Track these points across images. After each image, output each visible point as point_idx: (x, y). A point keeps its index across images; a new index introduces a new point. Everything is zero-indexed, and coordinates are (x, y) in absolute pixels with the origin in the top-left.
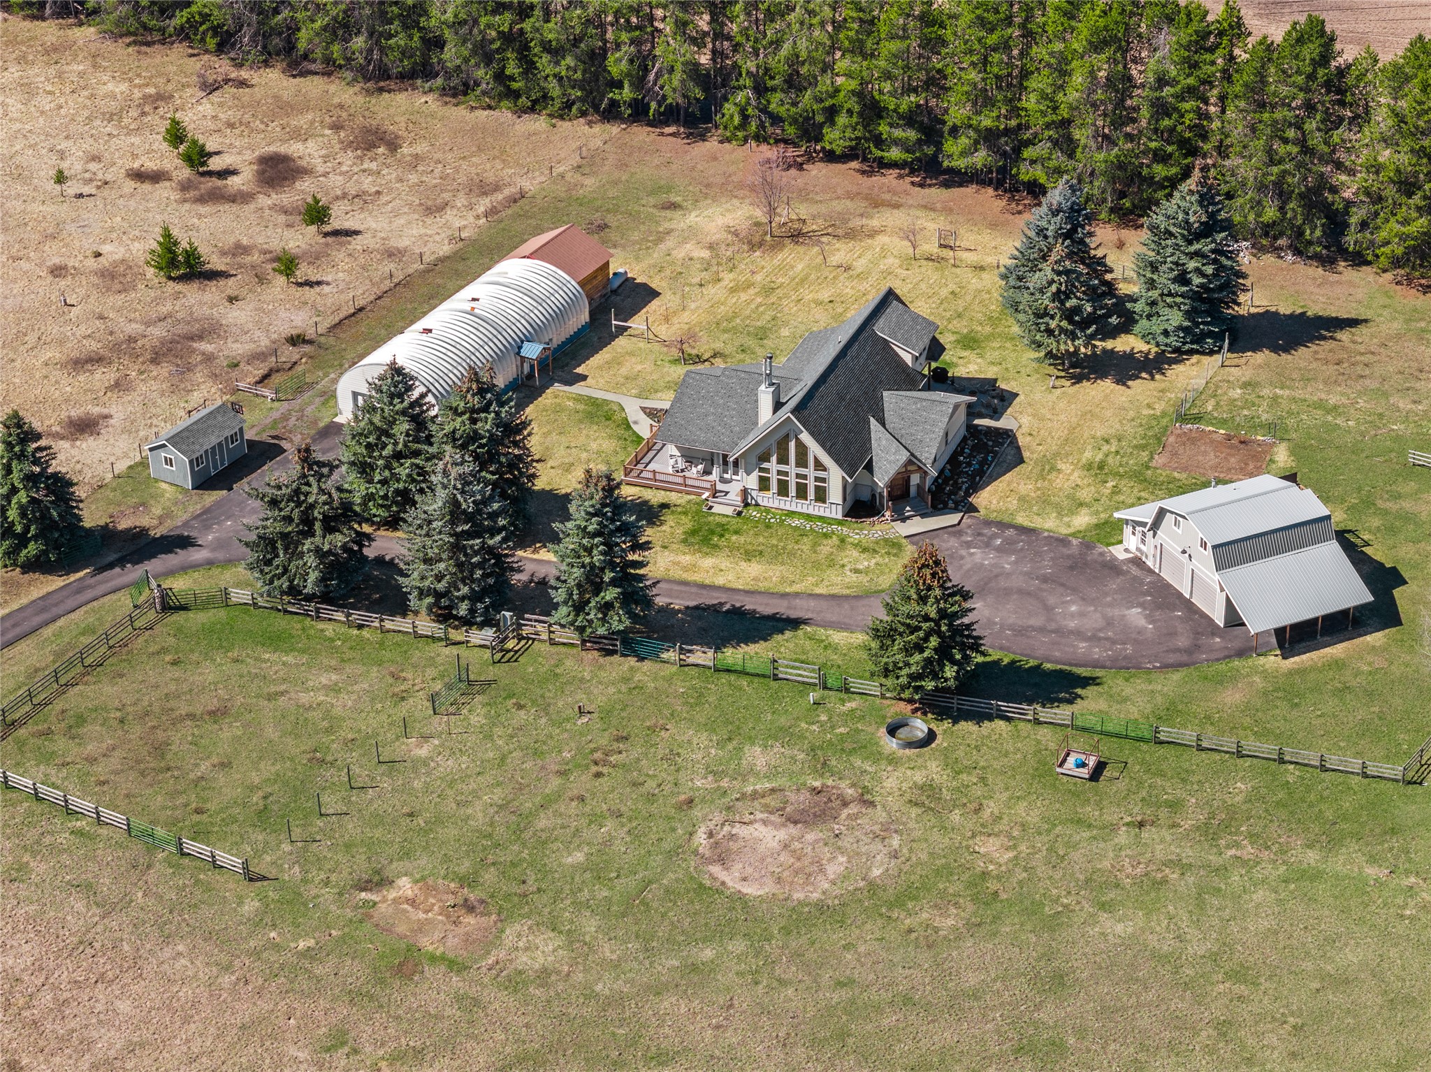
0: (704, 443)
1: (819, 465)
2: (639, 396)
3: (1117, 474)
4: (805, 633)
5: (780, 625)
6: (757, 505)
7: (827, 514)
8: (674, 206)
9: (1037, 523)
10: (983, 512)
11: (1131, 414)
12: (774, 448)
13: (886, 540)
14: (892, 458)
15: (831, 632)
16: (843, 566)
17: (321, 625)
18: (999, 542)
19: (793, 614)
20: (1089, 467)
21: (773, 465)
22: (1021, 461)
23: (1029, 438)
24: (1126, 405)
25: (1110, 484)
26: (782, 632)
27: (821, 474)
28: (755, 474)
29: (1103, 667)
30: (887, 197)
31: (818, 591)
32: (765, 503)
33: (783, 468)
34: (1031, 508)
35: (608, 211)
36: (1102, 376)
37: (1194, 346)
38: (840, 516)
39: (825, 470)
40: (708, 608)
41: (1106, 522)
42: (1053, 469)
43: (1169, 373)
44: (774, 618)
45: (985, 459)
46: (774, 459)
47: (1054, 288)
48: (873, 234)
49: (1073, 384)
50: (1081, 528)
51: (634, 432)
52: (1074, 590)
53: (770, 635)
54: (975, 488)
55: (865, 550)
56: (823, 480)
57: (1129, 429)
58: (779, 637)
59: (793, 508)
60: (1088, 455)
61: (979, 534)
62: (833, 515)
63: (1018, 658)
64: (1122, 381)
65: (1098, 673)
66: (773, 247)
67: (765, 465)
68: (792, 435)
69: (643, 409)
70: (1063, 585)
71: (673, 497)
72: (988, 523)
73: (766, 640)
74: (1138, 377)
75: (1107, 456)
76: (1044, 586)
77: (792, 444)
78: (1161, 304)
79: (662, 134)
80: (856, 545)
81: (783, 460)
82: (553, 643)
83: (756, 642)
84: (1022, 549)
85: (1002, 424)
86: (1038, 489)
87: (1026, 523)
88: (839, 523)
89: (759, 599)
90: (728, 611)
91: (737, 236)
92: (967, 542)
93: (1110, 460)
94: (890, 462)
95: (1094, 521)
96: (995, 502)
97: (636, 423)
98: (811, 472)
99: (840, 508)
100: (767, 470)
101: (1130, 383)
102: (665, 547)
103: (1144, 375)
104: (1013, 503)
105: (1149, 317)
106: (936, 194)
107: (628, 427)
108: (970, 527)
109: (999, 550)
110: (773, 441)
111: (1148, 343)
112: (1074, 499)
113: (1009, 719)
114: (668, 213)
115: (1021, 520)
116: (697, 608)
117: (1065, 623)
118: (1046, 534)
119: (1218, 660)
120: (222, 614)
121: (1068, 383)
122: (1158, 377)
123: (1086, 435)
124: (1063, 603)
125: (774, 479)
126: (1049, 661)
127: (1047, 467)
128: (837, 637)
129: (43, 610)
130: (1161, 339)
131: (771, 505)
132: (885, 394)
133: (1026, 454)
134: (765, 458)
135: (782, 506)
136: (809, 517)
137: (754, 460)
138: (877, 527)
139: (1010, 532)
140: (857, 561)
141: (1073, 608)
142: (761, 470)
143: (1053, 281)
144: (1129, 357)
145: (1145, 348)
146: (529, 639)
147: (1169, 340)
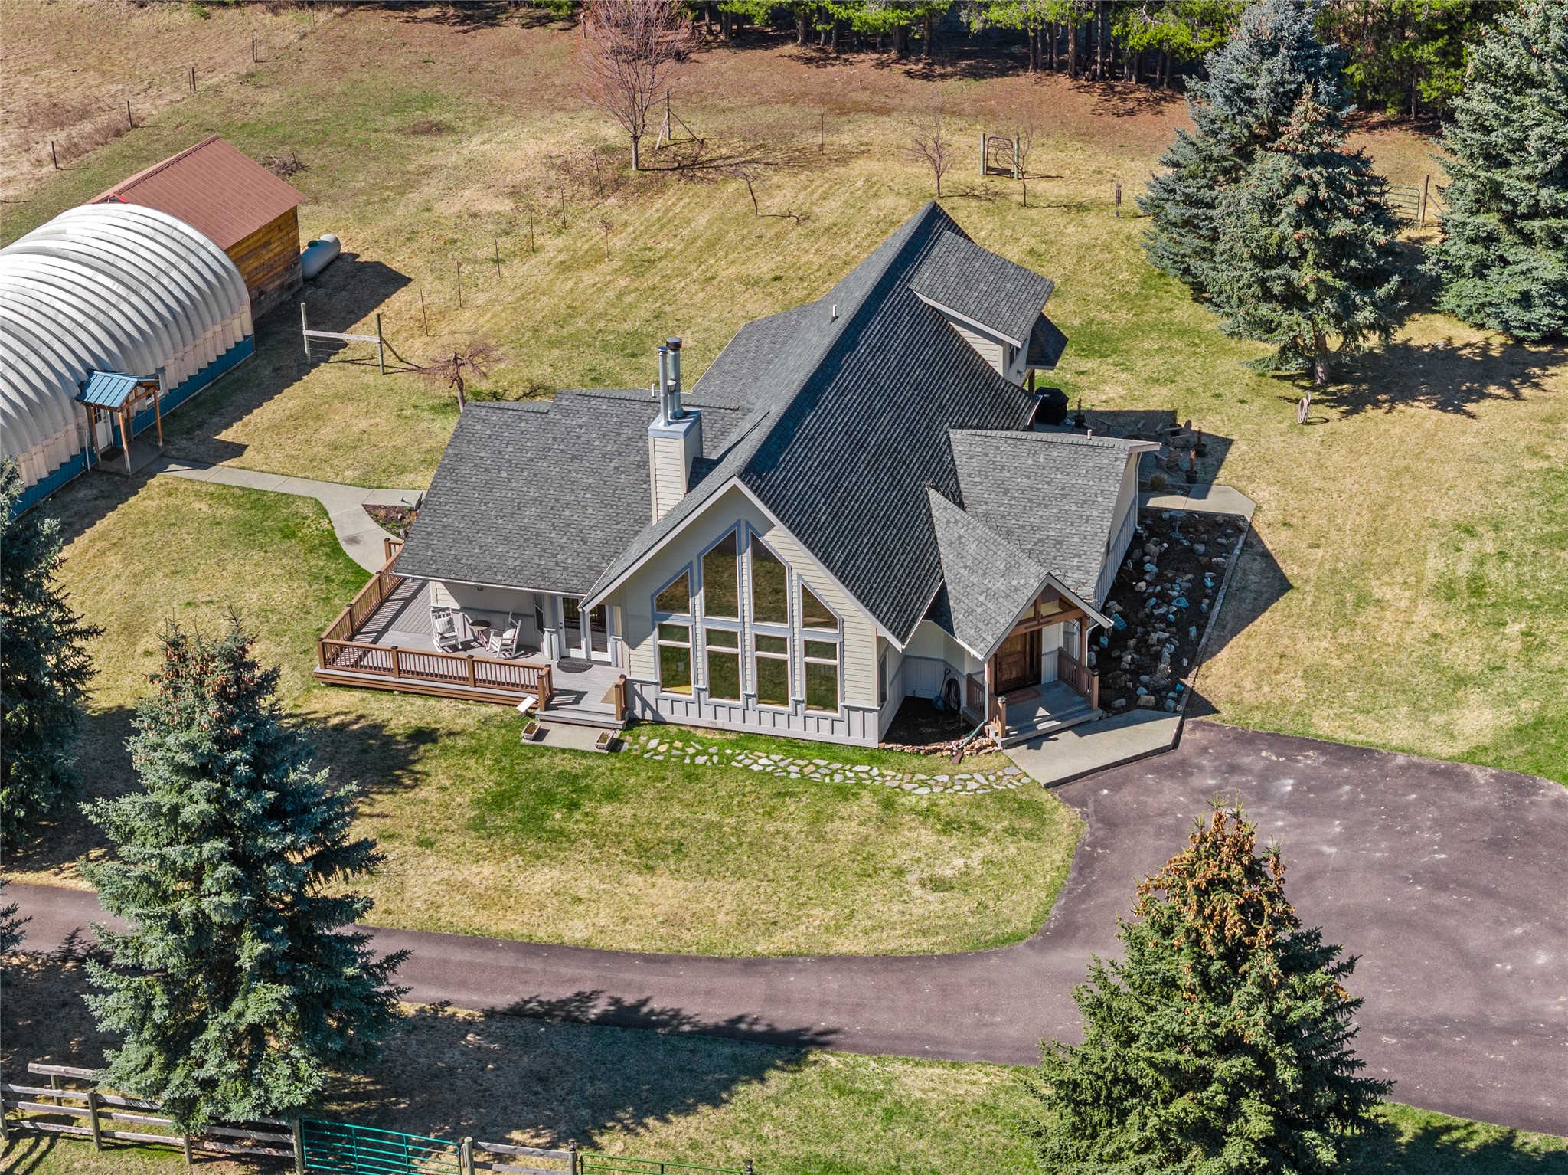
0: (518, 572)
1: (816, 611)
2: (362, 483)
3: (1520, 604)
4: (825, 1075)
5: (752, 1052)
6: (658, 721)
7: (840, 737)
8: (438, 129)
9: (1366, 732)
10: (1226, 712)
11: (1500, 471)
12: (697, 574)
13: (1000, 797)
14: (1001, 584)
15: (897, 1068)
16: (900, 872)
18: (1287, 785)
19: (786, 1019)
20: (1447, 590)
21: (696, 618)
22: (1283, 586)
23: (1285, 534)
24: (1482, 452)
25: (1514, 629)
26: (757, 1073)
27: (821, 635)
28: (651, 645)
30: (864, 97)
31: (846, 945)
32: (679, 717)
33: (722, 623)
34: (1342, 694)
35: (304, 142)
36: (1406, 395)
38: (872, 740)
39: (831, 621)
40: (548, 1011)
41: (1540, 723)
42: (1363, 599)
43: (1548, 383)
44: (730, 1032)
45: (1199, 583)
46: (698, 601)
47: (1301, 194)
48: (845, 157)
49: (1347, 414)
50: (1485, 741)
51: (350, 563)
52: (1527, 908)
53: (727, 1085)
54: (1192, 654)
55: (950, 826)
56: (828, 650)
57: (1509, 502)
58: (749, 1092)
59: (751, 726)
60: (1435, 564)
61: (1233, 769)
62: (856, 739)
63: (1440, 1119)
64: (1451, 401)
66: (642, 189)
67: (675, 619)
68: (743, 538)
69: (371, 510)
70: (1490, 893)
71: (445, 713)
72: (1249, 739)
73: (716, 1102)
74: (1482, 396)
75: (1481, 564)
76: (1442, 899)
77: (745, 562)
78: (1508, 239)
79: (414, 20)
80: (926, 814)
81: (721, 604)
82: (108, 1143)
83: (687, 1110)
84: (1352, 803)
85: (1216, 502)
86: (1345, 649)
87: (1343, 735)
88: (873, 757)
89: (685, 977)
90: (603, 1020)
91: (568, 171)
92: (1208, 792)
93: (1491, 571)
94: (995, 596)
95: (1509, 720)
96: (1248, 685)
97: (353, 540)
98: (795, 630)
99: (873, 719)
100: (682, 633)
101: (1470, 407)
102: (427, 844)
103: (1493, 389)
104: (1296, 689)
105: (1481, 270)
106: (955, 88)
107: (336, 551)
108: (1204, 750)
109: (1292, 805)
110: (693, 555)
111: (1481, 326)
112: (1437, 667)
114: (426, 141)
115: (1325, 725)
116: (517, 1012)
117: (1532, 1003)
118: (1401, 759)
121: (1335, 414)
122: (1526, 392)
123: (1415, 521)
124: (1509, 943)
125: (699, 651)
126: (1534, 1126)
127: (1350, 597)
130: (1514, 313)
131: (693, 719)
132: (956, 435)
133: (1290, 570)
134: (673, 600)
135: (722, 722)
136: (792, 746)
137: (644, 605)
138: (972, 763)
139: (1309, 760)
140: (934, 856)
141: (1542, 959)
142: (665, 632)
143: (1297, 180)
144: (1448, 355)
145: (1477, 337)
146: (40, 1134)
147: (1533, 316)
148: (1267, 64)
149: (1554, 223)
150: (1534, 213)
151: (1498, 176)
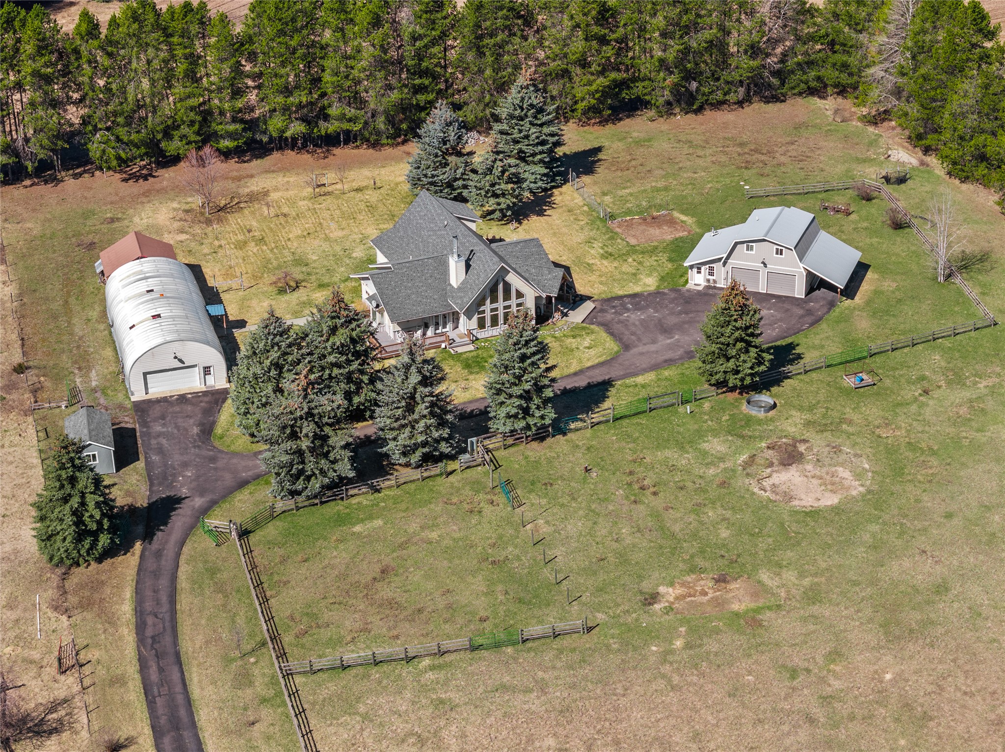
1: (520, 295)
3: (624, 255)
4: (621, 385)
5: (601, 387)
6: (477, 339)
8: (115, 219)
9: (630, 291)
10: (595, 296)
11: (576, 227)
13: (575, 328)
15: (632, 379)
16: (577, 348)
17: (354, 501)
18: (630, 306)
19: (600, 379)
20: (604, 257)
21: (488, 306)
24: (565, 223)
25: (630, 260)
26: (608, 390)
27: (520, 301)
28: (475, 318)
29: (787, 337)
30: (236, 174)
31: (588, 365)
32: (483, 336)
33: (494, 306)
34: (614, 285)
37: (553, 184)
39: (523, 296)
42: (589, 264)
44: (590, 386)
46: (488, 301)
48: (265, 194)
49: (520, 224)
50: (657, 284)
55: (573, 337)
56: (522, 304)
57: (589, 233)
60: (593, 252)
61: (614, 307)
64: (540, 214)
65: (789, 340)
66: (219, 220)
67: (482, 308)
68: (500, 279)
72: (608, 300)
74: (545, 210)
75: (603, 249)
77: (501, 287)
80: (565, 336)
81: (494, 300)
82: (506, 448)
84: (648, 305)
86: (600, 276)
87: (626, 293)
91: (186, 221)
92: (616, 313)
93: (608, 250)
95: (656, 279)
96: (591, 290)
98: (513, 301)
100: (484, 312)
103: (545, 208)
104: (603, 287)
109: (637, 309)
110: (488, 291)
112: (625, 273)
113: (788, 378)
115: (620, 292)
118: (645, 294)
119: (828, 312)
120: (278, 523)
121: (516, 225)
122: (554, 206)
123: (575, 244)
125: (488, 315)
127: (585, 265)
128: (640, 379)
129: (156, 574)
131: (487, 336)
134: (482, 303)
135: (494, 334)
137: (476, 307)
138: (558, 324)
139: (627, 300)
140: (579, 343)
146: (489, 451)
147: (540, 184)
148: (451, 128)
149: (539, 157)
150: (534, 155)
151: (519, 146)
